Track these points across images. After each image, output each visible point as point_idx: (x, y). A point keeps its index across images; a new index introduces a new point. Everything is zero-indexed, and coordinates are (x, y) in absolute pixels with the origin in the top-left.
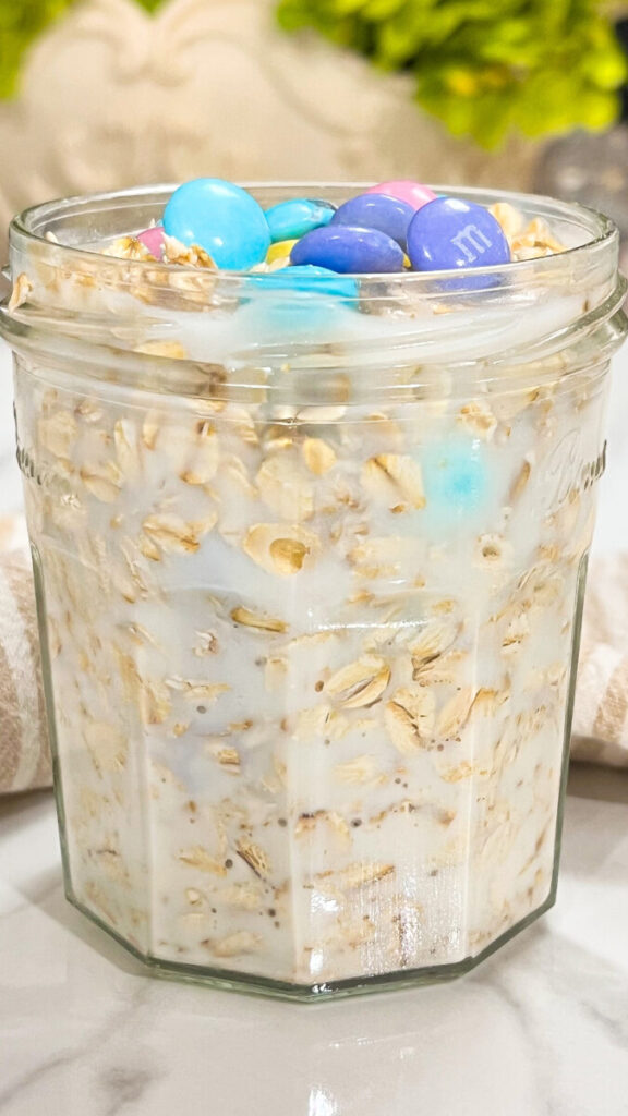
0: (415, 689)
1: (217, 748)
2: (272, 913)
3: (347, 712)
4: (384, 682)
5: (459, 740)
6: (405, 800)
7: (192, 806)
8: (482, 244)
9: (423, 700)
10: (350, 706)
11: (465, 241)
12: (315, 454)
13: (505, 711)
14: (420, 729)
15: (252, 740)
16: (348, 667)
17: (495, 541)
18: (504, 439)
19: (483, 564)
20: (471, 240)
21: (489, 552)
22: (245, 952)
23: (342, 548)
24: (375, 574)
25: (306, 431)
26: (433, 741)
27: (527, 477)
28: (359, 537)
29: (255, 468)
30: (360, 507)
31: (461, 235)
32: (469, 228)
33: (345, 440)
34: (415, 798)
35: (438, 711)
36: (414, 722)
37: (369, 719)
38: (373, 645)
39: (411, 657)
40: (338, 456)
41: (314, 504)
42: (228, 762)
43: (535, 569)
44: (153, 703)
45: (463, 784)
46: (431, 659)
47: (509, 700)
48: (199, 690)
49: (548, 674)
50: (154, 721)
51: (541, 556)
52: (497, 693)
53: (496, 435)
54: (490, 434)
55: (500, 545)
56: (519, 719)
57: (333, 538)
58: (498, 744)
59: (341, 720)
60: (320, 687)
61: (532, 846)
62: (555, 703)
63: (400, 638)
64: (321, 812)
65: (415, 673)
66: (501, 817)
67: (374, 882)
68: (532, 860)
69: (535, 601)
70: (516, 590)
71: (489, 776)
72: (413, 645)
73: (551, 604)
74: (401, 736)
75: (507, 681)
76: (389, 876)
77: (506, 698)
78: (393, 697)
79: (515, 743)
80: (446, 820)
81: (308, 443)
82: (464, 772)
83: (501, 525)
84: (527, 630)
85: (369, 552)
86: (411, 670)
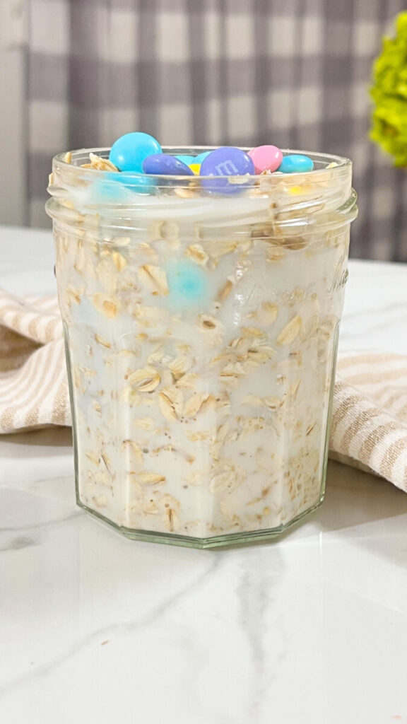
0: (173, 388)
1: (94, 402)
2: (112, 488)
3: (140, 393)
4: (157, 382)
5: (195, 419)
6: (170, 445)
8: (232, 170)
9: (178, 396)
10: (142, 390)
11: (222, 168)
12: (118, 260)
14: (176, 409)
15: (104, 400)
16: (139, 370)
17: (210, 319)
18: (214, 266)
19: (203, 330)
20: (226, 168)
21: (208, 324)
22: (104, 506)
23: (130, 309)
24: (147, 324)
25: (116, 249)
26: (183, 417)
27: (230, 289)
28: (138, 305)
29: (96, 265)
30: (138, 290)
31: (221, 165)
32: (228, 162)
33: (132, 255)
34: (175, 445)
35: (185, 402)
36: (173, 405)
37: (151, 399)
38: (151, 362)
39: (170, 372)
40: (128, 262)
41: (117, 286)
42: (98, 410)
43: (241, 339)
44: (76, 378)
45: (198, 444)
46: (182, 375)
47: (228, 406)
48: (88, 372)
49: (266, 401)
50: (77, 386)
51: (245, 333)
52: (218, 400)
53: (208, 263)
54: (204, 262)
55: (214, 322)
56: (239, 419)
57: (126, 304)
58: (219, 428)
59: (138, 397)
60: (126, 377)
61: (258, 492)
62: (273, 418)
63: (164, 360)
64: (129, 441)
65: (175, 381)
66: (226, 468)
67: (155, 484)
68: (259, 500)
69: (248, 357)
70: (229, 348)
71: (213, 442)
72: (171, 365)
73: (264, 363)
74: (167, 412)
75: (226, 396)
76: (163, 482)
77: (226, 405)
78: (161, 390)
79: (236, 430)
80: (191, 460)
81: (115, 255)
82: (199, 437)
83: (214, 311)
84: (243, 372)
85: (142, 313)
86: (171, 378)
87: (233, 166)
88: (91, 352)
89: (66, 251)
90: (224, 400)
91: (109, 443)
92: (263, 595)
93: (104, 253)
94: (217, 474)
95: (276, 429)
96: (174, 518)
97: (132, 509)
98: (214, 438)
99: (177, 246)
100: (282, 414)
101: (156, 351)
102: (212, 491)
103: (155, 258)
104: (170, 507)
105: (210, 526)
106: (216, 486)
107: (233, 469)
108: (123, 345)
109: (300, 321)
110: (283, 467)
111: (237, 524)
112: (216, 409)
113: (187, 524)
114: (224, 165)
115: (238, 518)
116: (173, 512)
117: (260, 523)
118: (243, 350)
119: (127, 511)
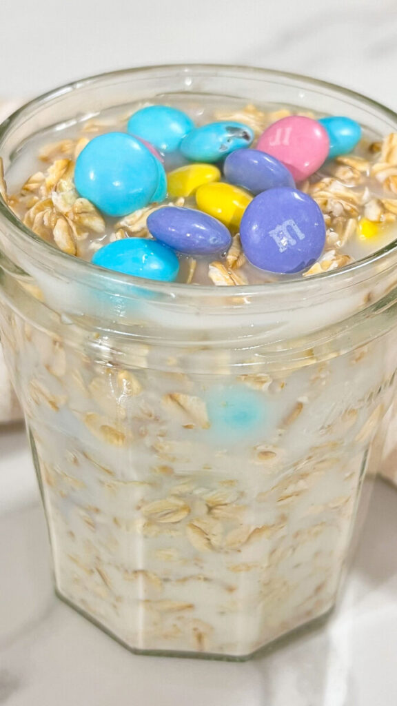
0: (208, 520)
1: (82, 513)
2: (115, 607)
3: (159, 524)
4: (185, 513)
5: (240, 551)
6: (202, 575)
7: (72, 534)
9: (216, 529)
10: (161, 521)
11: (280, 235)
13: (281, 533)
14: (212, 541)
15: (100, 518)
16: (158, 501)
17: (270, 448)
18: (279, 389)
19: (258, 461)
20: (286, 233)
21: (266, 454)
24: (173, 459)
26: (221, 549)
27: (300, 411)
28: (161, 439)
29: (88, 381)
30: (161, 421)
31: (279, 228)
32: (287, 223)
34: (209, 575)
35: (225, 533)
36: (208, 537)
37: (176, 530)
38: (177, 493)
39: (205, 503)
40: (145, 387)
41: (127, 413)
42: (88, 523)
45: (243, 574)
46: (222, 505)
47: (285, 528)
48: (70, 479)
49: (329, 504)
50: (49, 482)
51: (315, 451)
52: (272, 526)
53: (270, 388)
54: (265, 387)
55: (275, 449)
56: (297, 535)
57: (141, 435)
58: (273, 552)
59: (156, 528)
60: (139, 508)
61: (310, 591)
62: (336, 517)
63: (197, 492)
64: (144, 572)
65: (210, 509)
66: (277, 586)
67: (179, 610)
71: (264, 569)
72: (207, 497)
74: (198, 542)
75: (283, 518)
76: (190, 609)
77: (282, 527)
78: (191, 521)
79: (292, 547)
80: (231, 589)
82: (244, 568)
83: (275, 439)
84: (306, 487)
85: (167, 447)
86: (205, 509)
87: (297, 230)
88: (75, 461)
89: (29, 339)
90: (280, 525)
91: (109, 564)
96: (206, 640)
97: (147, 633)
101: (184, 484)
103: (189, 385)
104: (199, 631)
108: (135, 475)
109: (382, 407)
112: (270, 536)
113: (223, 644)
114: (282, 228)
115: (286, 623)
116: (203, 636)
119: (141, 636)
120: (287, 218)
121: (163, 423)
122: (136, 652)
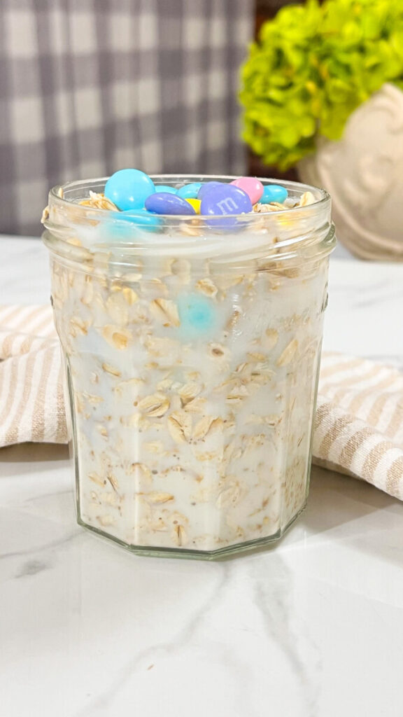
0: (182, 412)
1: (100, 427)
2: (119, 508)
3: (149, 418)
4: (166, 407)
5: (204, 441)
6: (179, 465)
7: (92, 453)
8: (232, 207)
9: (187, 420)
10: (152, 416)
11: (223, 205)
12: (130, 295)
13: (232, 431)
14: (185, 432)
15: (111, 425)
16: (149, 397)
17: (219, 347)
18: (222, 298)
19: (213, 358)
20: (227, 205)
21: (217, 352)
22: (110, 525)
23: (141, 340)
24: (157, 354)
25: (126, 284)
26: (191, 439)
27: (238, 318)
28: (149, 336)
29: (106, 299)
30: (149, 322)
31: (222, 202)
32: (228, 199)
33: (143, 290)
34: (184, 465)
35: (194, 425)
36: (182, 428)
37: (160, 423)
38: (161, 388)
39: (179, 397)
40: (139, 296)
41: (128, 319)
42: (103, 435)
43: (246, 364)
44: (78, 403)
45: (207, 463)
46: (191, 400)
47: (234, 427)
48: (93, 399)
49: (267, 419)
50: (79, 411)
51: (250, 358)
52: (225, 421)
53: (217, 296)
54: (213, 295)
55: (222, 349)
56: (244, 437)
57: (137, 335)
58: (226, 447)
59: (147, 422)
60: (136, 404)
61: (259, 504)
62: (273, 434)
63: (174, 387)
64: (138, 464)
65: (183, 405)
66: (232, 484)
67: (164, 502)
68: (259, 510)
69: (252, 380)
70: (235, 373)
71: (220, 461)
72: (181, 391)
73: (265, 384)
74: (176, 434)
75: (232, 417)
76: (171, 501)
77: (232, 425)
78: (171, 415)
79: (240, 448)
80: (199, 479)
81: (126, 290)
82: (207, 457)
83: (222, 340)
84: (247, 394)
85: (153, 344)
86: (180, 403)
87: (233, 203)
88: (97, 380)
89: (72, 285)
90: (230, 421)
91: (117, 466)
92: (280, 604)
93: (113, 288)
94: (225, 490)
95: (275, 444)
96: (183, 533)
97: (141, 527)
98: (221, 458)
99: (187, 280)
100: (280, 430)
101: (165, 379)
102: (219, 506)
103: (166, 292)
104: (178, 524)
105: (217, 539)
106: (223, 501)
107: (237, 484)
108: (134, 373)
109: (296, 344)
110: (280, 478)
111: (240, 535)
112: (223, 431)
113: (196, 538)
114: (225, 202)
115: (242, 530)
116: (181, 529)
117: (261, 532)
118: (247, 374)
119: (136, 530)
120: (227, 196)
121: (151, 324)
122: (134, 548)
